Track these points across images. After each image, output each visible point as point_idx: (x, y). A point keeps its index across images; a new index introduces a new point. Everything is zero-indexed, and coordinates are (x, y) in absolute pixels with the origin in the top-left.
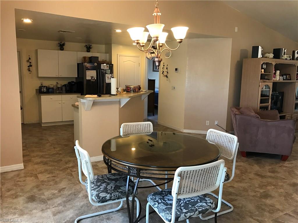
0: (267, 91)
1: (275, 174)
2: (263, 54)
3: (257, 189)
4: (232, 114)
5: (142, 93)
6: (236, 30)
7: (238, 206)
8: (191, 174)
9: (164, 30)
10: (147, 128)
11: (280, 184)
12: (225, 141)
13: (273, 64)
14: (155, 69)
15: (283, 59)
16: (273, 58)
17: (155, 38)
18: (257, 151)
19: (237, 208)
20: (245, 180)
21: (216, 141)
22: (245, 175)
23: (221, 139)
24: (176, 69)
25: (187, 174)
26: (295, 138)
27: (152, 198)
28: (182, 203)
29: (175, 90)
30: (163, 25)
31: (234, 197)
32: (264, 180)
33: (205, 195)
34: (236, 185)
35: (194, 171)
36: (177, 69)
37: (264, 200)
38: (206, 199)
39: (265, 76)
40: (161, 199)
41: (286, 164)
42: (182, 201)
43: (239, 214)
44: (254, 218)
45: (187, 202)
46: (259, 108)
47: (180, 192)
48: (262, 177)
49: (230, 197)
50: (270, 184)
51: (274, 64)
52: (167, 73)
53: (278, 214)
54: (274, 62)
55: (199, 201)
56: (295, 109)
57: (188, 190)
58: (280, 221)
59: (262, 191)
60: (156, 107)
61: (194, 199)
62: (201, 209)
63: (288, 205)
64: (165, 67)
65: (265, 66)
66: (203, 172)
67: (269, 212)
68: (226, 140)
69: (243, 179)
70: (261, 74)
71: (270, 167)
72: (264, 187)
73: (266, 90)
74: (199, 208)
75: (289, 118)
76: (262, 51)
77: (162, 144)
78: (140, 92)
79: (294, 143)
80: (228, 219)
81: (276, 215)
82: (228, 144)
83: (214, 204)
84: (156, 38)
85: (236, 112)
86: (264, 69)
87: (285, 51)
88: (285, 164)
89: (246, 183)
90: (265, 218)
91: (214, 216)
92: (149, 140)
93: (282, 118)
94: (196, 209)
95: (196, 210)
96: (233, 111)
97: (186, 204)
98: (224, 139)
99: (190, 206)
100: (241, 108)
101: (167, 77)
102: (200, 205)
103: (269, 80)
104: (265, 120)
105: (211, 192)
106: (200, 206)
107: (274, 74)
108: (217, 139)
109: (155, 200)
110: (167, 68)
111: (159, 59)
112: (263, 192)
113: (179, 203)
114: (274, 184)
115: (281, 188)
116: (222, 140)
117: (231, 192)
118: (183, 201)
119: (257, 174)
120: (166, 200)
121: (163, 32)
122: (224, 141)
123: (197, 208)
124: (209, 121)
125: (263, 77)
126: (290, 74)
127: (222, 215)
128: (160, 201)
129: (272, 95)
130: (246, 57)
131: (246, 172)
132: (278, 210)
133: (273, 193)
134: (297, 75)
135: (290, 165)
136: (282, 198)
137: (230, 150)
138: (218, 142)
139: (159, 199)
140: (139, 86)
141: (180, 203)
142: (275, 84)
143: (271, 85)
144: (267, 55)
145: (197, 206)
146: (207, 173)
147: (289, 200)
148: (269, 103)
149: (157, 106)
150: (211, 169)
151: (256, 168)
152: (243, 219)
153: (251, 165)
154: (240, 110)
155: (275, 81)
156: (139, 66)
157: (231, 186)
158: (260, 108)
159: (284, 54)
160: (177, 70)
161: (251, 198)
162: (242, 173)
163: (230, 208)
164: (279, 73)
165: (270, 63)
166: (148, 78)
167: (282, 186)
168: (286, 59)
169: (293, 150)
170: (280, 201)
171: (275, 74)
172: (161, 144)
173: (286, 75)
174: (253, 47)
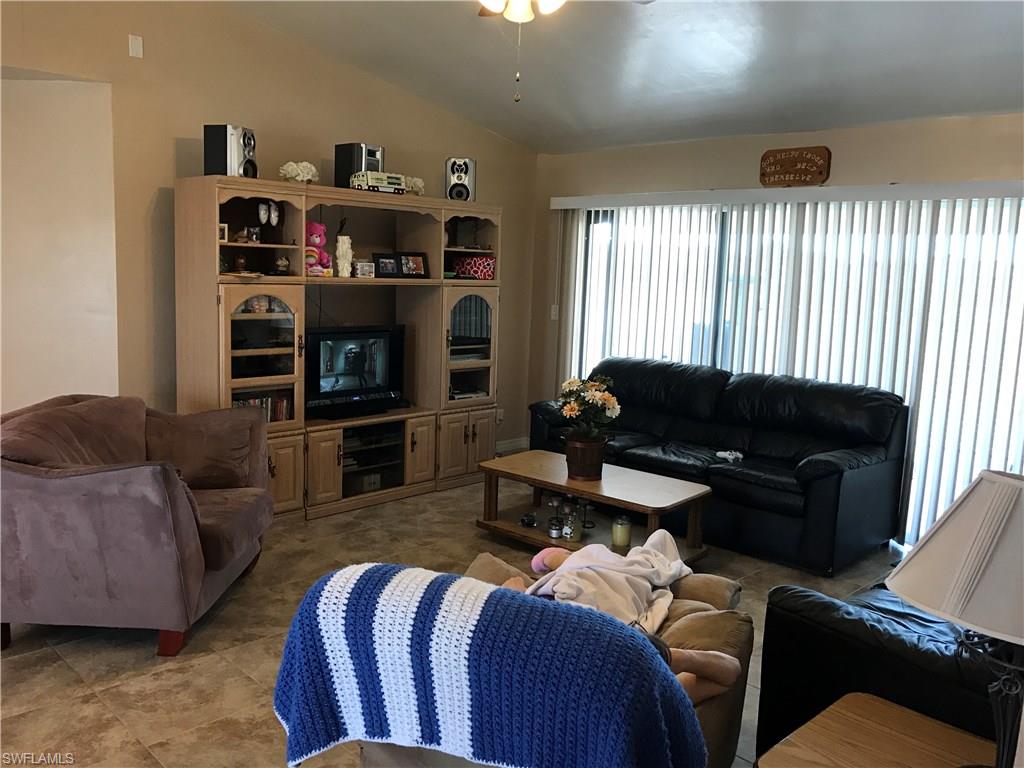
6: (136, 47)
13: (298, 206)
46: (225, 397)
51: (302, 204)
54: (304, 198)
65: (275, 216)
86: (262, 226)
126: (422, 255)
148: (293, 373)
158: (238, 397)
164: (350, 245)
171: (329, 248)
174: (205, 127)
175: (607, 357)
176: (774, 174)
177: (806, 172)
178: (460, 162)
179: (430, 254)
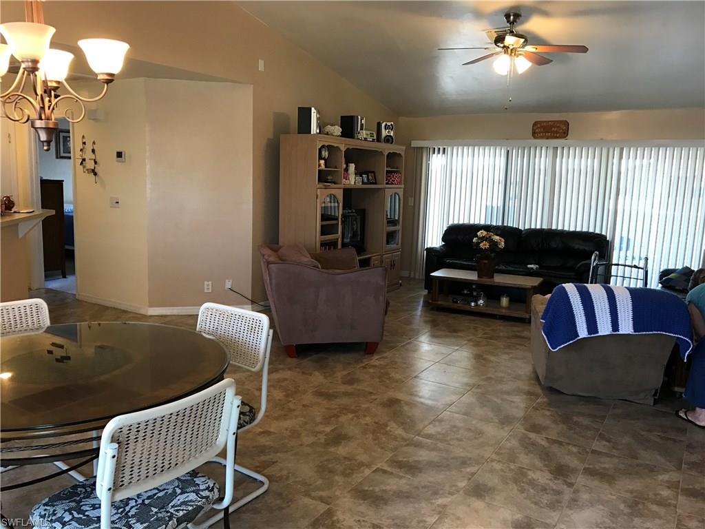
0: (334, 207)
1: (355, 386)
2: (320, 126)
3: (320, 428)
4: (262, 263)
5: (17, 216)
6: (261, 65)
7: (279, 477)
8: (150, 428)
9: (54, 44)
10: (29, 317)
11: (363, 406)
12: (242, 328)
13: (341, 149)
14: (62, 151)
15: (359, 139)
16: (341, 136)
17: (28, 61)
18: (319, 339)
19: (277, 481)
20: (294, 410)
21: (221, 332)
22: (294, 399)
23: (232, 325)
24: (117, 153)
25: (138, 431)
26: (387, 304)
27: (43, 513)
28: (132, 507)
29: (118, 207)
30: (51, 31)
31: (271, 457)
32: (335, 404)
33: (194, 474)
34: (274, 427)
35: (155, 419)
36: (121, 153)
37: (332, 449)
38: (197, 481)
39: (327, 176)
40: (69, 511)
41: (375, 360)
42: (132, 503)
43: (280, 494)
44: (313, 494)
45: (147, 502)
46: (318, 245)
47: (122, 481)
48: (330, 397)
49: (263, 458)
50: (344, 409)
51: (343, 148)
52: (96, 163)
53: (361, 475)
54: (343, 145)
55: (178, 491)
56: (388, 243)
57: (143, 472)
58: (366, 488)
59: (328, 429)
60: (70, 255)
61: (164, 489)
62: (183, 510)
63: (379, 449)
64: (89, 147)
65: (327, 153)
66: (180, 418)
67: (344, 474)
68: (243, 325)
69: (291, 410)
70: (319, 171)
71: (345, 373)
72: (333, 419)
73: (333, 204)
74: (177, 511)
75: (376, 262)
76: (318, 119)
77: (93, 350)
78: (10, 215)
79: (386, 314)
80: (256, 511)
81: (357, 478)
82: (249, 335)
83: (216, 490)
84: (30, 64)
85: (269, 256)
86: (324, 159)
87: (363, 121)
88: (372, 361)
89: (297, 417)
90: (336, 490)
91: (221, 515)
92: (53, 344)
93: (365, 263)
94: (169, 514)
95: (171, 518)
96: (263, 256)
97: (143, 507)
98: (239, 325)
99: (155, 510)
100: (281, 247)
101: (95, 174)
102: (181, 500)
103: (335, 183)
104: (331, 271)
105: (217, 456)
106: (180, 506)
107: (344, 170)
108: (224, 326)
109: (54, 518)
110: (93, 151)
111: (47, 123)
112: (333, 431)
113: (125, 510)
114: (353, 407)
115: (366, 414)
116: (235, 327)
117: (264, 446)
118: (136, 501)
119: (319, 394)
120: (87, 511)
121: (50, 48)
122: (238, 330)
123: (172, 511)
124: (210, 283)
125: (323, 177)
126: (373, 172)
127: (244, 505)
128: (67, 517)
129: (343, 216)
130: (287, 132)
131: (296, 392)
132: (362, 464)
133: (353, 430)
134: (387, 174)
135: (382, 363)
136: (367, 436)
137: (253, 349)
138: (226, 334)
139: (65, 511)
140: (8, 197)
141: (127, 509)
142: (348, 192)
143: (340, 194)
144: (329, 128)
145: (173, 507)
146: (192, 419)
147: (381, 439)
148: (337, 233)
149: (72, 252)
150: (201, 406)
151: (318, 378)
152: (290, 503)
153: (307, 374)
154: (279, 252)
155: (347, 187)
156: (10, 142)
157: (264, 432)
158: (322, 245)
159: (362, 129)
160: (121, 157)
161: (308, 450)
162: (287, 396)
163: (262, 483)
164: (354, 168)
165: (336, 145)
166: (39, 175)
167: (367, 410)
168: (366, 139)
169: (385, 328)
170: (365, 444)
171: (346, 170)
172: (90, 351)
173: (367, 173)
174: (299, 108)
175: (451, 223)
176: (540, 133)
177: (557, 132)
178: (389, 124)
179: (376, 172)
